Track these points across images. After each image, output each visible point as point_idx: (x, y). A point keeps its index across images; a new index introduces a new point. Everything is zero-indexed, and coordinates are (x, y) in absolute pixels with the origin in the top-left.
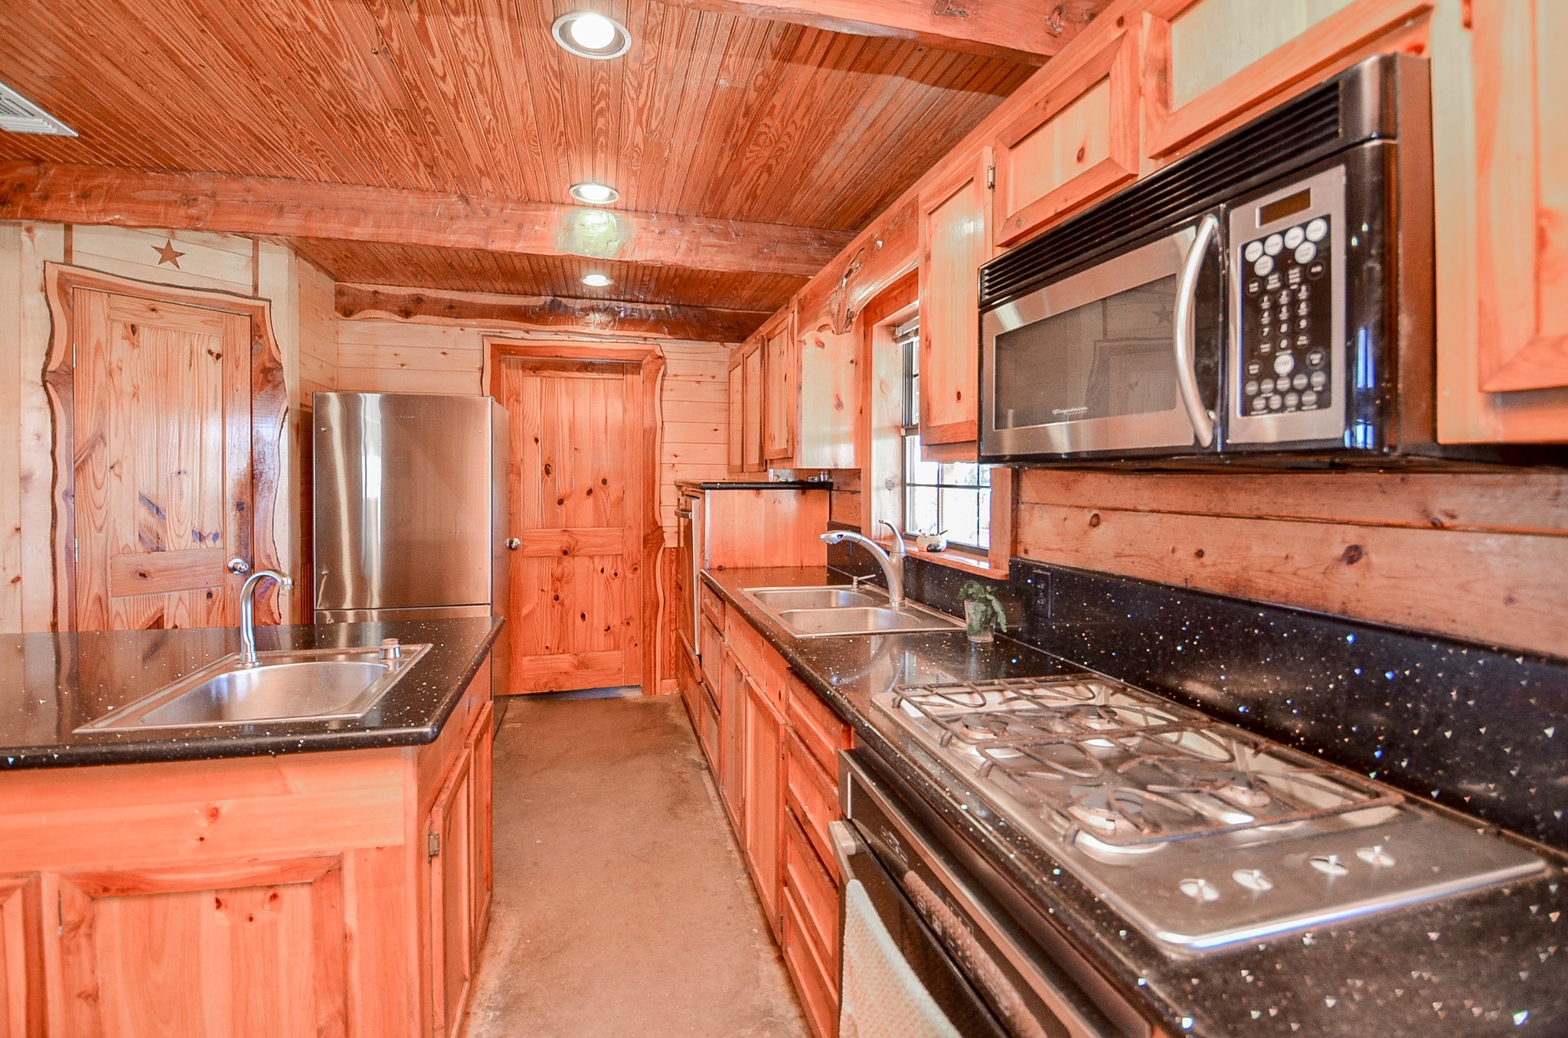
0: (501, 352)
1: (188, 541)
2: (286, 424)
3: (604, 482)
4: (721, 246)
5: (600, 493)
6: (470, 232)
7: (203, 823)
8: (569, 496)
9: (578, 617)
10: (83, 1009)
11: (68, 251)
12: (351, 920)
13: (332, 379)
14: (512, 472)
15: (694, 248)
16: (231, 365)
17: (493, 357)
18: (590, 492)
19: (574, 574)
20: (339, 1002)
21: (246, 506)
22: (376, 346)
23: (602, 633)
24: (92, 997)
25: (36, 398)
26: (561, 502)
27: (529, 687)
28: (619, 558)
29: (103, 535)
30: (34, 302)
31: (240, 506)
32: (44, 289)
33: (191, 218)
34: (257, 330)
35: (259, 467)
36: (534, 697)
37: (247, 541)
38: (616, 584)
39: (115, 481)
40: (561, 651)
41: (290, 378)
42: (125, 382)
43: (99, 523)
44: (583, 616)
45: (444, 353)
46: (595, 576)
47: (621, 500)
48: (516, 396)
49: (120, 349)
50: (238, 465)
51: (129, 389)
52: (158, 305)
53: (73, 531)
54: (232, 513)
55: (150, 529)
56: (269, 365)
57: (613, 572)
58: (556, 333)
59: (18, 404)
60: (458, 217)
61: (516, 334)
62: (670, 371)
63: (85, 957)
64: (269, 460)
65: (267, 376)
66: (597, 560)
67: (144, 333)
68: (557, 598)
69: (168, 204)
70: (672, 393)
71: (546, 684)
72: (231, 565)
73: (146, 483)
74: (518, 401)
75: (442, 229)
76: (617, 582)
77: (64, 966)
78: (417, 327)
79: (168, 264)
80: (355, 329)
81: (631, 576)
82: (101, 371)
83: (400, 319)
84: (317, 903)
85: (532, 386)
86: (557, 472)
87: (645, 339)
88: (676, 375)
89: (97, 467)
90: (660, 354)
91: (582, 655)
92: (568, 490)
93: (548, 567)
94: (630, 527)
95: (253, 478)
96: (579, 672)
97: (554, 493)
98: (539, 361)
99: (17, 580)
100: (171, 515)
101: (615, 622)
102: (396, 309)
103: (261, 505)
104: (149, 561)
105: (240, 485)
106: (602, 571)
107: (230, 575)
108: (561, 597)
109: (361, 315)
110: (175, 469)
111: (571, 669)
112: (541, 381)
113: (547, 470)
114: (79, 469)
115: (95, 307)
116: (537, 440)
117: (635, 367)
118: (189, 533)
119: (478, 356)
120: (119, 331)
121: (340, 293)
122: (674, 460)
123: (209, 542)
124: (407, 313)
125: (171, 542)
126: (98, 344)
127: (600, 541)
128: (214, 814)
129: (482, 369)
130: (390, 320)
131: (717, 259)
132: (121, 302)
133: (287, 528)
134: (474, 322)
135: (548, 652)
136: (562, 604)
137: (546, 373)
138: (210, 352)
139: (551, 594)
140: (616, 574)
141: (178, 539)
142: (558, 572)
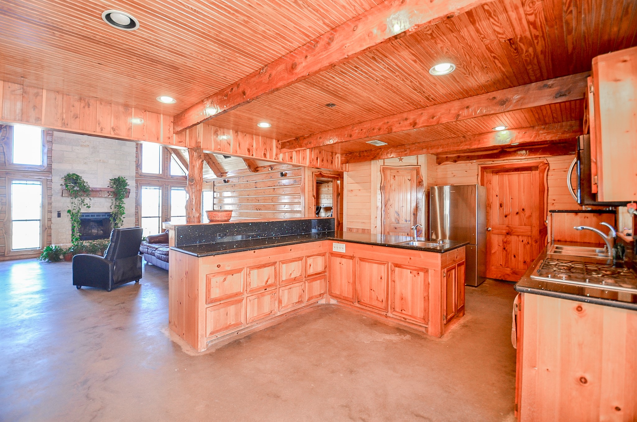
0: (484, 169)
1: (404, 222)
2: (424, 195)
3: (523, 210)
4: (549, 132)
5: (522, 214)
6: (466, 145)
7: (409, 259)
8: (509, 214)
9: (513, 257)
10: (393, 283)
11: (384, 163)
12: (430, 281)
13: (435, 182)
14: (488, 206)
15: (538, 135)
16: (412, 182)
17: (481, 171)
18: (517, 213)
19: (511, 241)
20: (427, 294)
21: (415, 215)
22: (447, 171)
23: (522, 263)
24: (394, 281)
25: (379, 192)
26: (506, 216)
27: (494, 277)
28: (530, 237)
29: (389, 219)
30: (379, 173)
31: (414, 214)
32: (380, 171)
33: (405, 154)
34: (418, 173)
35: (418, 205)
36: (496, 280)
37: (415, 222)
38: (528, 247)
39: (391, 208)
40: (506, 267)
41: (425, 183)
42: (393, 188)
43: (388, 217)
44: (515, 256)
45: (466, 171)
46: (520, 243)
47: (530, 216)
48: (490, 182)
49: (392, 181)
50: (414, 205)
51: (394, 189)
52: (399, 171)
53: (385, 218)
54: (412, 216)
55: (397, 219)
56: (420, 181)
57: (527, 242)
58: (504, 160)
59: (376, 194)
60: (462, 142)
61: (489, 163)
62: (551, 168)
63: (394, 275)
64: (420, 203)
65: (420, 183)
66: (520, 237)
67: (396, 177)
68: (504, 249)
69: (401, 152)
70: (553, 176)
71: (500, 277)
72: (412, 228)
73: (396, 209)
74: (490, 184)
75: (459, 146)
76: (529, 246)
77: (391, 276)
78: (459, 165)
79: (401, 161)
80: (442, 167)
81: (535, 244)
82: (389, 186)
83: (454, 163)
84: (424, 276)
85: (495, 179)
86: (504, 207)
87: (540, 158)
88: (554, 170)
89: (388, 206)
90: (547, 162)
91: (514, 269)
92: (509, 213)
93: (501, 238)
94: (534, 227)
95: (417, 208)
96: (513, 275)
97: (503, 213)
98: (497, 170)
99: (376, 227)
100: (401, 216)
101: (528, 260)
102: (452, 160)
103: (418, 214)
104: (397, 225)
105: (414, 209)
106: (523, 241)
107: (412, 230)
108: (506, 248)
109: (443, 163)
110: (402, 206)
111: (510, 274)
112: (499, 177)
113: (501, 206)
114: (385, 206)
115: (388, 172)
116: (497, 196)
117: (536, 168)
118: (404, 220)
119: (477, 171)
120: (392, 177)
121: (437, 158)
122: (554, 202)
123: (408, 222)
124: (455, 161)
125: (400, 222)
126: (389, 181)
127: (522, 230)
128: (410, 259)
129: (478, 175)
130: (450, 164)
131: (547, 137)
132: (392, 171)
133: (424, 220)
134: (475, 161)
135: (501, 266)
136: (506, 251)
137: (500, 174)
138: (408, 179)
139: (502, 247)
140: (528, 243)
141: (402, 221)
142: (505, 240)
